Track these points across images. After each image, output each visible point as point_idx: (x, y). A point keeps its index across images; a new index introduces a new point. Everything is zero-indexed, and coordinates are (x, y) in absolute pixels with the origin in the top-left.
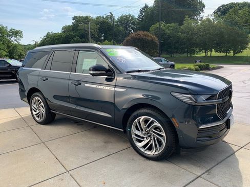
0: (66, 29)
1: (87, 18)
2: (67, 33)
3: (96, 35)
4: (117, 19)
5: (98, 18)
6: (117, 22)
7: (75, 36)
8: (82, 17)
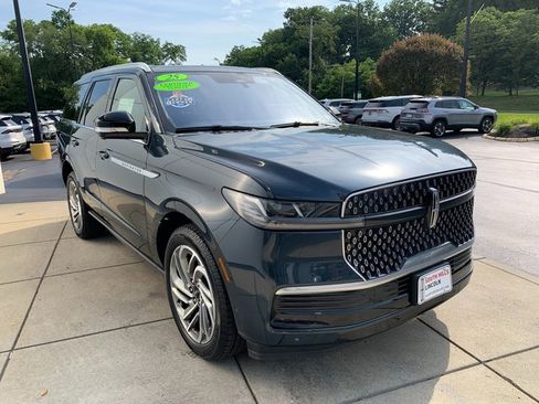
0: (271, 38)
1: (314, 10)
2: (270, 48)
3: (332, 49)
4: (382, 10)
5: (338, 10)
6: (383, 15)
7: (286, 54)
8: (306, 9)
